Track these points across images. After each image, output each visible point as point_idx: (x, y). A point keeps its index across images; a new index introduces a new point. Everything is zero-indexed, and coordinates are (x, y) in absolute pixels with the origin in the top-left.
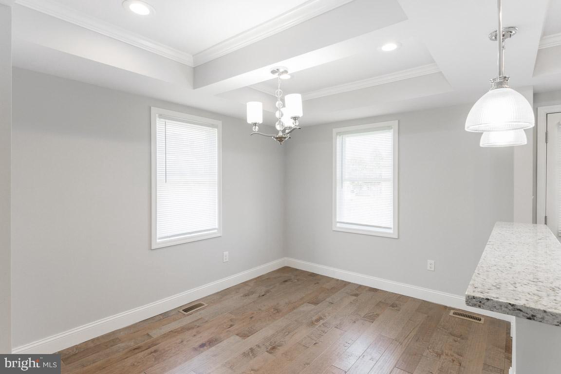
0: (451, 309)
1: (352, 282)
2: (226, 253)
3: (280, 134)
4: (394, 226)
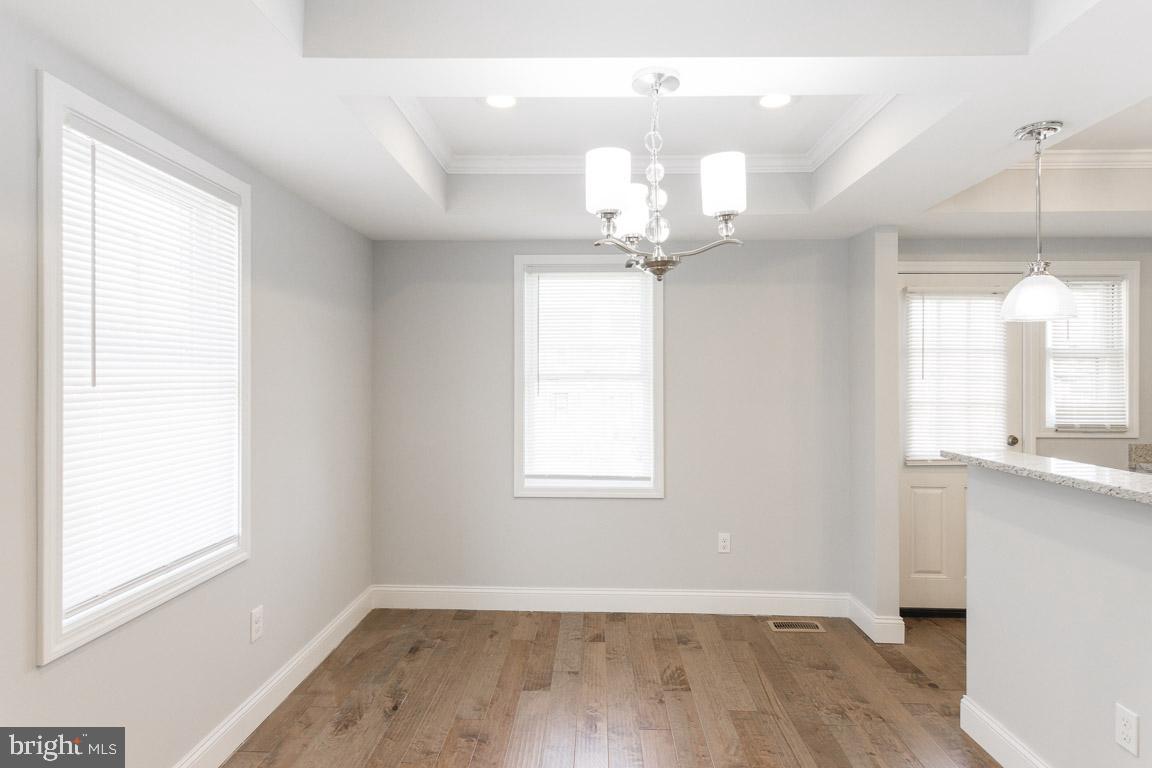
0: (765, 619)
2: (257, 611)
3: (659, 254)
4: (656, 473)
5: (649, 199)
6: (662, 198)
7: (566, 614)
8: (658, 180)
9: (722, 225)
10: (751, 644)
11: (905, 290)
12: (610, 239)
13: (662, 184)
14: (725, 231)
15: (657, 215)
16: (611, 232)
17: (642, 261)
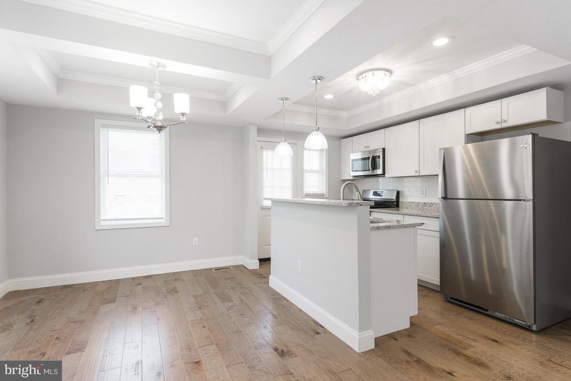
0: (212, 268)
1: (121, 278)
3: (159, 124)
4: (166, 216)
5: (155, 104)
6: (160, 105)
7: (123, 279)
8: (159, 98)
9: (182, 117)
10: (205, 277)
11: (261, 147)
12: (140, 116)
13: (160, 100)
14: (183, 119)
15: (159, 111)
16: (140, 114)
17: (153, 125)
